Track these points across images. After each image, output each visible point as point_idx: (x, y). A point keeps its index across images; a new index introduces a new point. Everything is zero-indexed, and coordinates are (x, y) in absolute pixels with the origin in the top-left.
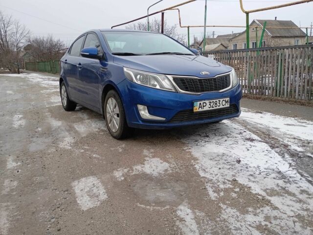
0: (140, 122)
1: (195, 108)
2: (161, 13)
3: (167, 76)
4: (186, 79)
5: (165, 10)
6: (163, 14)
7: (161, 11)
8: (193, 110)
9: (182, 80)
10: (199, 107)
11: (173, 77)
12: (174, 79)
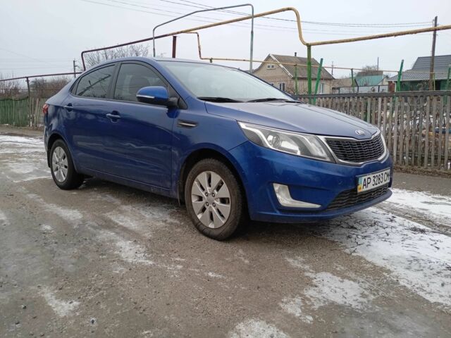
0: (278, 212)
1: (359, 187)
2: (171, 37)
3: (319, 137)
4: (343, 141)
5: (178, 33)
6: (175, 38)
7: (172, 34)
8: (356, 189)
9: (338, 142)
10: (364, 185)
11: (326, 138)
12: (328, 141)
